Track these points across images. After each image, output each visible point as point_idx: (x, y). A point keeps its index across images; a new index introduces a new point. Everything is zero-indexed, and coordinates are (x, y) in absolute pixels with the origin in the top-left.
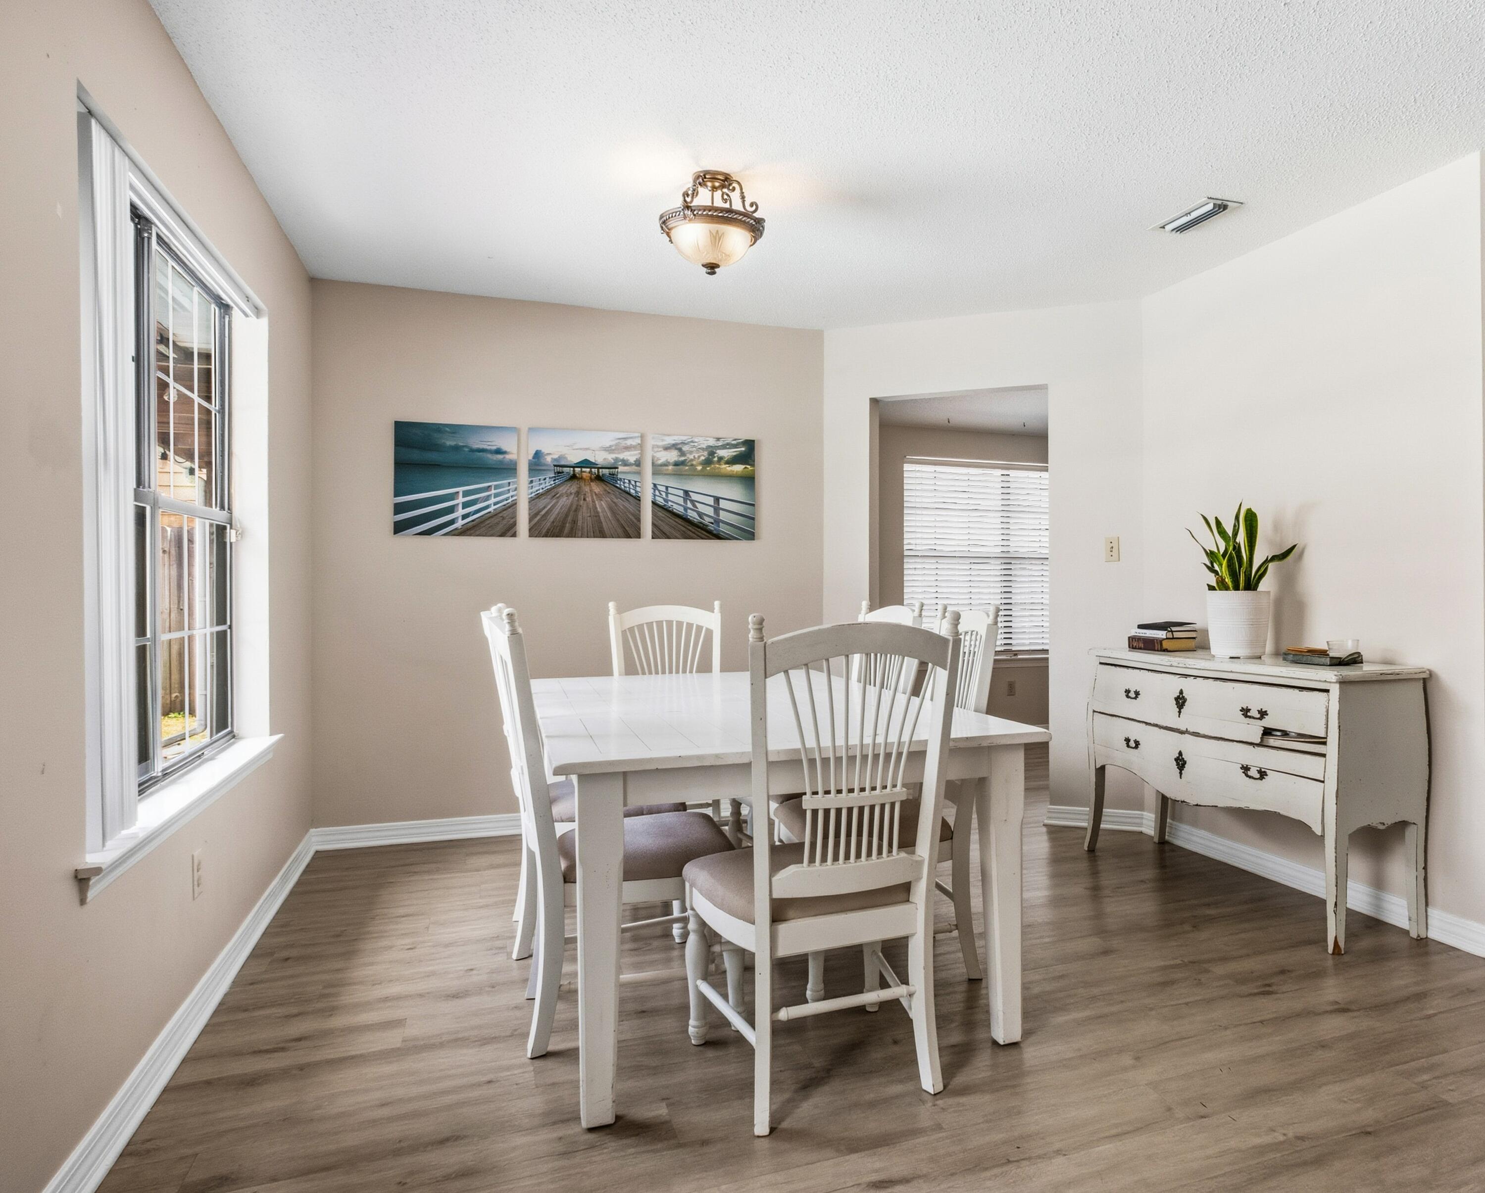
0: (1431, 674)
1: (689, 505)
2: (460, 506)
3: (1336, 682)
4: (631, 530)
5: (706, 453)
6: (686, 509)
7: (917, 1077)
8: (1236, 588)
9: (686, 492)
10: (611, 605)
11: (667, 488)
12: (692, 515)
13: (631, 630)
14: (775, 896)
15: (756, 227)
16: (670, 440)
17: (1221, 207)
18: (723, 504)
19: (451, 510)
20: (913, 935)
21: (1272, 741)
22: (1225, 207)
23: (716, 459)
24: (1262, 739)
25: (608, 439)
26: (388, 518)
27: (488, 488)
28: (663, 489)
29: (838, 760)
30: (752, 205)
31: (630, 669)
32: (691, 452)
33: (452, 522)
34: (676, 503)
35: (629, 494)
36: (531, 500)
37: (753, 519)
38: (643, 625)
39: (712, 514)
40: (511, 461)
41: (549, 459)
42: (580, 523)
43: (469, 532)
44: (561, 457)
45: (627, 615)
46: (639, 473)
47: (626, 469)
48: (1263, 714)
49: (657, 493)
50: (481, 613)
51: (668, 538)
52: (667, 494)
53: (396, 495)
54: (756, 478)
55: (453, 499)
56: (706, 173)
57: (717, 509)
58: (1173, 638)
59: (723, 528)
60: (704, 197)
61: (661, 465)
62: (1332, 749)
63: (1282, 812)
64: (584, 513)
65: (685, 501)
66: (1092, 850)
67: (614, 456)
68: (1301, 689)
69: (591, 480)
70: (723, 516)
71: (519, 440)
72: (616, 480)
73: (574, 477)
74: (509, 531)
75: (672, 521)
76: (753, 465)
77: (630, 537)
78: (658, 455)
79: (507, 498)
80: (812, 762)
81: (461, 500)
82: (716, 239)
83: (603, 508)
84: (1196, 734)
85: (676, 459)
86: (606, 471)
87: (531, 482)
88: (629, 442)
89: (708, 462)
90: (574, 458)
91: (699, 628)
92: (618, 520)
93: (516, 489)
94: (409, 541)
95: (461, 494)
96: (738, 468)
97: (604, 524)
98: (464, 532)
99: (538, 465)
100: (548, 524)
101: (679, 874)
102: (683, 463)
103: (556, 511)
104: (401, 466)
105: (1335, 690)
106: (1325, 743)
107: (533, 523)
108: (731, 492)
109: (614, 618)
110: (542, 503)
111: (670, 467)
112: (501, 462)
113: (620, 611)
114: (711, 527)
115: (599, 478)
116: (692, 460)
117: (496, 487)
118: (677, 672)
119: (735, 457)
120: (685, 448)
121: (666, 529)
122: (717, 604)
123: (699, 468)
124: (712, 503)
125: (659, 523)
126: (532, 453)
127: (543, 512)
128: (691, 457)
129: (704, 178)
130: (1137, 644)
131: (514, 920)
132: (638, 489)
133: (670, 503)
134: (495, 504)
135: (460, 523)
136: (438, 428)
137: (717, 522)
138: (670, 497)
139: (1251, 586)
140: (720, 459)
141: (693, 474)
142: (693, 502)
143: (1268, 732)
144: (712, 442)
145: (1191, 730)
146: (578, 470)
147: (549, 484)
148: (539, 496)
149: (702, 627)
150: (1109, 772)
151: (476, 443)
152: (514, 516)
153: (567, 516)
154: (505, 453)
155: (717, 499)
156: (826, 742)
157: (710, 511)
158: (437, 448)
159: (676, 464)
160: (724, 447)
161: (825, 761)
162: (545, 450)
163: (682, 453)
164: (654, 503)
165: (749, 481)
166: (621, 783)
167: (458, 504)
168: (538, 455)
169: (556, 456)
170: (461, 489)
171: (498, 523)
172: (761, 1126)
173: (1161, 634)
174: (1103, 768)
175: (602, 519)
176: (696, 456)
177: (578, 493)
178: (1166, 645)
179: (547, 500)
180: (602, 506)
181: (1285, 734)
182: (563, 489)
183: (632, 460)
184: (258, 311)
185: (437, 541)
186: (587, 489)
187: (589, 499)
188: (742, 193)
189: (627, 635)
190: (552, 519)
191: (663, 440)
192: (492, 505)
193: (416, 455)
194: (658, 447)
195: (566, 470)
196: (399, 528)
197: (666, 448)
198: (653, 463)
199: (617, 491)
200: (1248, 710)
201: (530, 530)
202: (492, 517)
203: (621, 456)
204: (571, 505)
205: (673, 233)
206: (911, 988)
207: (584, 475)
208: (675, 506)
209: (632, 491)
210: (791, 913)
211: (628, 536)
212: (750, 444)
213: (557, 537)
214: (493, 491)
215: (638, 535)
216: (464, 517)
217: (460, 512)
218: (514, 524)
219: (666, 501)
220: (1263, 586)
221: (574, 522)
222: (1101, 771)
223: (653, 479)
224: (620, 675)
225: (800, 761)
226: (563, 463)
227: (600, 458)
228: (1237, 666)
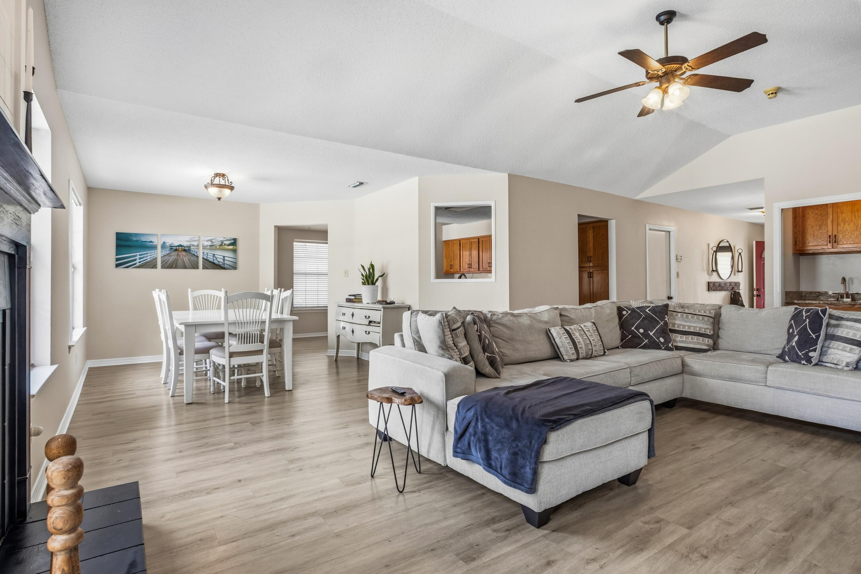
0: (410, 306)
1: (215, 259)
2: (138, 259)
3: (382, 308)
4: (195, 266)
5: (220, 243)
6: (214, 260)
7: (264, 394)
8: (368, 284)
9: (214, 255)
10: (189, 290)
11: (207, 253)
12: (216, 262)
13: (196, 297)
14: (230, 351)
15: (232, 188)
16: (208, 238)
17: (361, 184)
18: (226, 258)
19: (135, 260)
20: (263, 362)
21: (372, 324)
22: (363, 184)
23: (224, 244)
24: (369, 324)
25: (188, 238)
26: (114, 263)
27: (147, 253)
28: (206, 254)
29: (245, 323)
30: (230, 183)
31: (195, 309)
32: (215, 242)
33: (135, 264)
34: (210, 258)
35: (195, 255)
36: (162, 257)
37: (236, 263)
38: (199, 296)
39: (222, 262)
40: (155, 245)
41: (168, 244)
42: (178, 264)
43: (141, 267)
44: (172, 244)
45: (194, 293)
46: (198, 249)
47: (194, 247)
48: (369, 317)
49: (204, 255)
50: (153, 291)
51: (208, 269)
52: (207, 255)
53: (116, 255)
54: (237, 250)
55: (136, 257)
56: (217, 174)
57: (224, 260)
58: (356, 299)
59: (226, 266)
60: (217, 181)
61: (205, 246)
62: (381, 325)
63: (373, 342)
64: (180, 261)
65: (213, 257)
66: (336, 360)
67: (190, 243)
68: (376, 310)
69: (182, 251)
70: (226, 262)
71: (158, 238)
72: (190, 251)
73: (176, 250)
74: (154, 266)
75: (209, 264)
76: (236, 246)
77: (195, 269)
78: (204, 243)
79: (154, 256)
80: (238, 323)
81: (138, 257)
82: (220, 191)
83: (186, 260)
84: (356, 324)
85: (210, 244)
86: (187, 248)
87: (162, 251)
88: (195, 239)
89: (221, 245)
90: (176, 244)
91: (217, 297)
92: (191, 263)
93: (157, 254)
94: (121, 270)
95: (138, 255)
96: (231, 247)
97: (186, 265)
98: (139, 267)
99: (164, 246)
100: (168, 264)
101: (208, 353)
102: (213, 246)
103: (170, 260)
104: (118, 246)
105: (382, 309)
106: (380, 324)
107: (163, 264)
108: (229, 255)
109: (190, 294)
110: (165, 258)
111: (208, 247)
112: (152, 245)
113: (192, 291)
114: (222, 266)
115: (185, 250)
116: (215, 245)
117: (150, 253)
118: (210, 309)
119: (230, 243)
120: (213, 241)
121: (208, 266)
122: (223, 289)
123: (218, 247)
124: (222, 258)
125: (205, 264)
126: (163, 242)
127: (166, 261)
128: (215, 244)
129: (217, 175)
130: (349, 300)
131: (161, 377)
132: (198, 254)
133: (208, 258)
134: (150, 258)
135: (138, 264)
136: (131, 235)
137: (224, 264)
138: (208, 256)
139: (373, 283)
140: (225, 244)
141: (216, 249)
142: (216, 258)
143: (370, 322)
144: (222, 239)
145: (355, 322)
146: (177, 248)
147: (168, 252)
148: (164, 256)
149: (218, 296)
150: (341, 337)
151: (143, 239)
152: (156, 262)
153: (174, 262)
154: (153, 242)
155: (224, 257)
156: (242, 319)
157: (222, 261)
158: (131, 241)
159: (210, 246)
160: (226, 240)
161: (242, 323)
162: (166, 241)
163: (212, 242)
164: (203, 258)
165: (235, 251)
166: (195, 327)
167: (137, 258)
168: (164, 243)
169: (170, 243)
170: (138, 254)
171: (151, 265)
172: (226, 400)
173: (353, 297)
174: (339, 336)
175: (186, 263)
176: (217, 243)
177: (178, 255)
178: (354, 300)
179: (167, 257)
180: (186, 259)
181: (375, 322)
182: (173, 254)
183: (196, 244)
184: (80, 204)
185: (131, 270)
186: (181, 254)
187: (181, 257)
188: (228, 179)
189: (194, 298)
190: (169, 263)
191: (206, 238)
192: (149, 258)
193: (123, 243)
194: (204, 240)
195: (174, 248)
196: (117, 266)
197: (207, 241)
198: (203, 246)
199: (191, 254)
200: (366, 316)
201: (162, 266)
202: (148, 262)
203: (192, 243)
204: (176, 258)
205: (208, 189)
206: (263, 374)
207: (180, 249)
208: (210, 259)
209: (196, 254)
210: (234, 356)
211: (194, 268)
212: (235, 240)
213: (171, 268)
214: (149, 254)
215: (198, 268)
216: (139, 262)
217: (138, 261)
218: (156, 265)
219: (207, 257)
220: (377, 284)
221: (176, 264)
222: (338, 337)
223: (203, 250)
224: (192, 310)
225: (236, 323)
226: (172, 246)
227: (185, 244)
228: (368, 305)
